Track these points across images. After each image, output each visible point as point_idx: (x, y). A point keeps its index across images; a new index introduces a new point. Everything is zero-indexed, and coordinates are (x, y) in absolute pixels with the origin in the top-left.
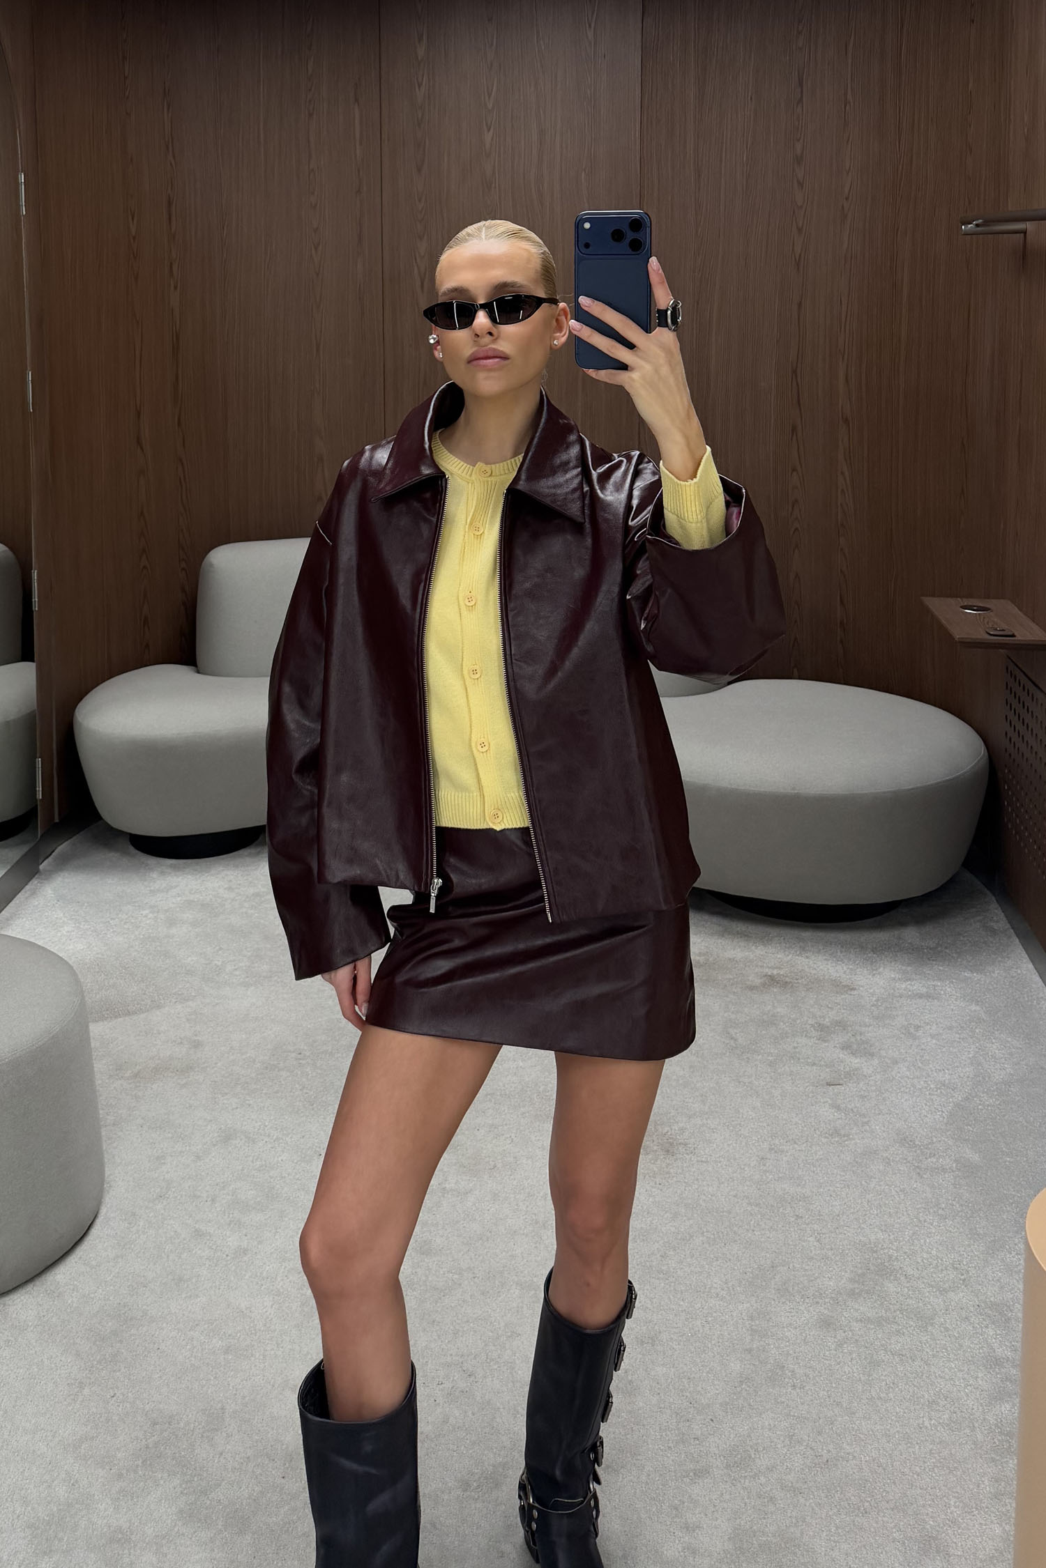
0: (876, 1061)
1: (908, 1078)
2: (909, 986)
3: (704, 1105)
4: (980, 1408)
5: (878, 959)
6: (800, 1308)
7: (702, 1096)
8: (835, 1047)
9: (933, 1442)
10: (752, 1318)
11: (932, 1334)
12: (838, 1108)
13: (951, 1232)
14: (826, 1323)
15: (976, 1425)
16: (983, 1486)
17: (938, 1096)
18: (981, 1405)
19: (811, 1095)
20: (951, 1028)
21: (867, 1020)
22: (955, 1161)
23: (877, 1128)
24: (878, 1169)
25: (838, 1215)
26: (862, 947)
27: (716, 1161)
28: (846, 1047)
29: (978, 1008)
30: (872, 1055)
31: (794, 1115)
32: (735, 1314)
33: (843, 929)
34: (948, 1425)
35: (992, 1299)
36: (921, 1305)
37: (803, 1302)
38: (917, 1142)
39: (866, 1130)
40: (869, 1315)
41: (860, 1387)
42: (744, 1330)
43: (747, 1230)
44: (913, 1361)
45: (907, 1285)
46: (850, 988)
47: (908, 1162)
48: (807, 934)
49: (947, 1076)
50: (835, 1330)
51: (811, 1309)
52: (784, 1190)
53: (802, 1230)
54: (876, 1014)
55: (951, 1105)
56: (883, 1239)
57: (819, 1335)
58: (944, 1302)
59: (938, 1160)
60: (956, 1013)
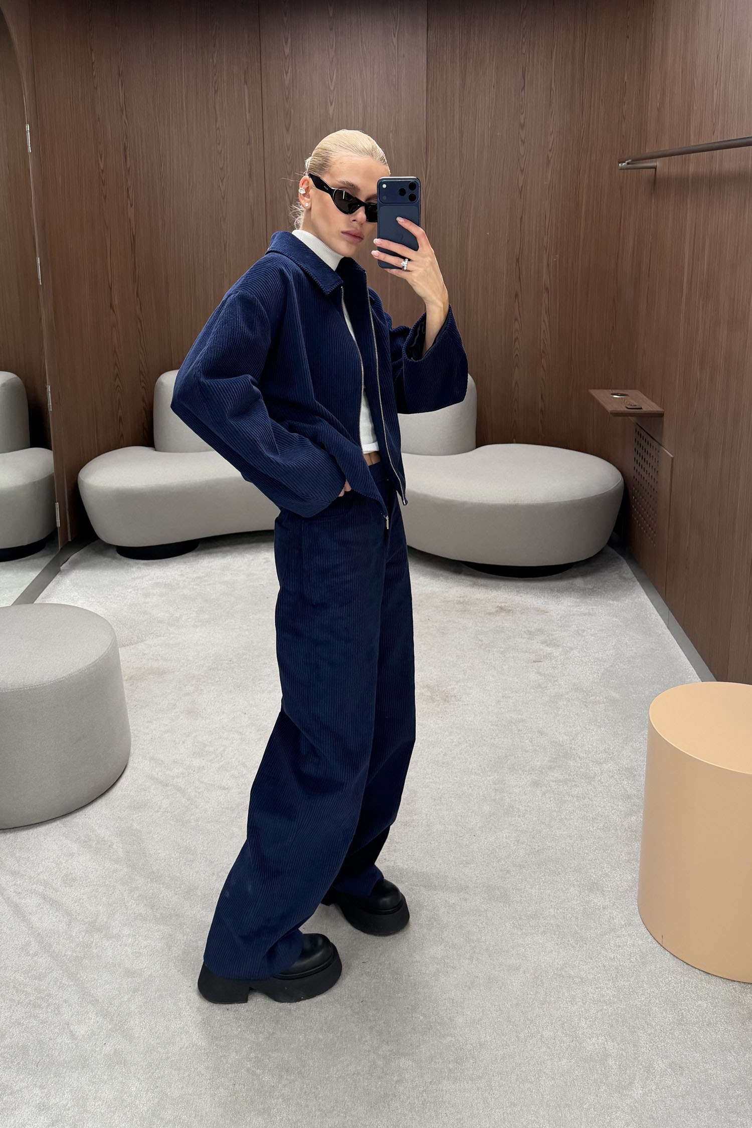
0: (561, 649)
1: (579, 657)
2: (578, 610)
3: (465, 675)
4: (620, 819)
5: (560, 596)
6: (523, 777)
7: (464, 671)
8: (538, 643)
9: (595, 838)
10: (495, 784)
11: (594, 785)
12: (540, 674)
13: (603, 734)
14: (536, 784)
15: (618, 828)
16: (621, 857)
17: (595, 665)
18: (621, 818)
19: (525, 668)
20: (602, 630)
21: (555, 628)
22: (606, 698)
23: (562, 683)
24: (563, 704)
25: (541, 728)
26: (552, 590)
27: (473, 705)
28: (544, 642)
29: (617, 619)
30: (558, 646)
31: (516, 678)
32: (485, 782)
33: (540, 581)
34: (602, 829)
35: (626, 766)
36: (588, 771)
37: (523, 774)
38: (584, 689)
39: (556, 685)
40: (559, 778)
41: (555, 814)
42: (491, 790)
43: (491, 739)
44: (584, 799)
45: (580, 762)
46: (545, 612)
47: (579, 699)
48: (520, 584)
49: (601, 655)
50: (541, 787)
51: (528, 777)
52: (511, 717)
53: (521, 737)
54: (560, 625)
55: (603, 669)
56: (567, 740)
57: (532, 790)
58: (600, 769)
59: (596, 698)
60: (605, 622)
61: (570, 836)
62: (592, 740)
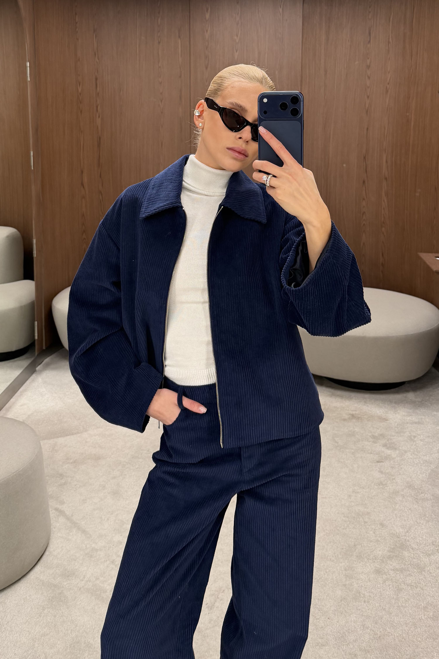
0: (397, 452)
1: (411, 459)
2: (411, 419)
5: (397, 407)
6: (367, 564)
8: (380, 446)
10: (346, 570)
11: (424, 575)
12: (381, 472)
13: (431, 528)
14: (378, 572)
17: (424, 466)
19: (370, 467)
20: (429, 437)
21: (393, 434)
22: (433, 495)
23: (399, 481)
24: (400, 500)
25: (383, 521)
26: (391, 401)
28: (385, 445)
30: (396, 449)
31: (363, 476)
32: (338, 568)
33: (382, 393)
36: (419, 562)
37: (368, 562)
38: (416, 487)
39: (394, 482)
40: (397, 567)
41: (394, 602)
42: (342, 575)
43: (343, 529)
44: (416, 588)
45: (413, 553)
46: (386, 420)
47: (412, 496)
48: (367, 396)
49: (428, 458)
50: (382, 574)
51: (372, 565)
52: (359, 510)
53: (367, 528)
54: (397, 431)
55: (430, 470)
56: (402, 532)
57: (375, 577)
58: (429, 560)
59: (425, 495)
60: (431, 430)
61: (406, 624)
62: (422, 533)
